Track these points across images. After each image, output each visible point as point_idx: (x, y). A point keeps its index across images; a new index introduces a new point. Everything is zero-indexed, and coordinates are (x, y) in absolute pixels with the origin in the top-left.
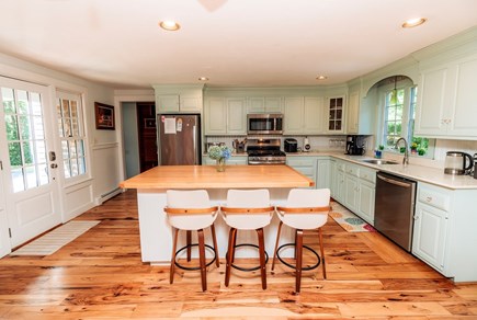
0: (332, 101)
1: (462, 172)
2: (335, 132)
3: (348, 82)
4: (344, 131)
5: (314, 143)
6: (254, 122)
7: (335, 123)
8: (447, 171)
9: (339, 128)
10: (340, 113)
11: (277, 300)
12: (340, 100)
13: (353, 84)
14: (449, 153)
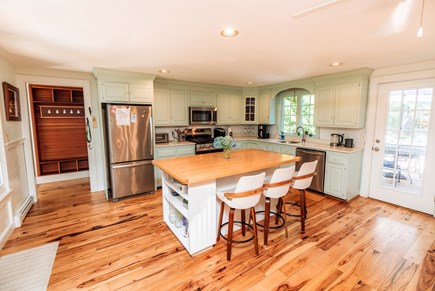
0: (248, 99)
1: (339, 145)
2: (250, 122)
3: (259, 87)
4: (256, 121)
5: (236, 131)
6: (196, 114)
7: (250, 116)
8: (332, 145)
9: (253, 119)
10: (253, 108)
11: (301, 240)
12: (253, 99)
13: (263, 89)
14: (332, 135)
